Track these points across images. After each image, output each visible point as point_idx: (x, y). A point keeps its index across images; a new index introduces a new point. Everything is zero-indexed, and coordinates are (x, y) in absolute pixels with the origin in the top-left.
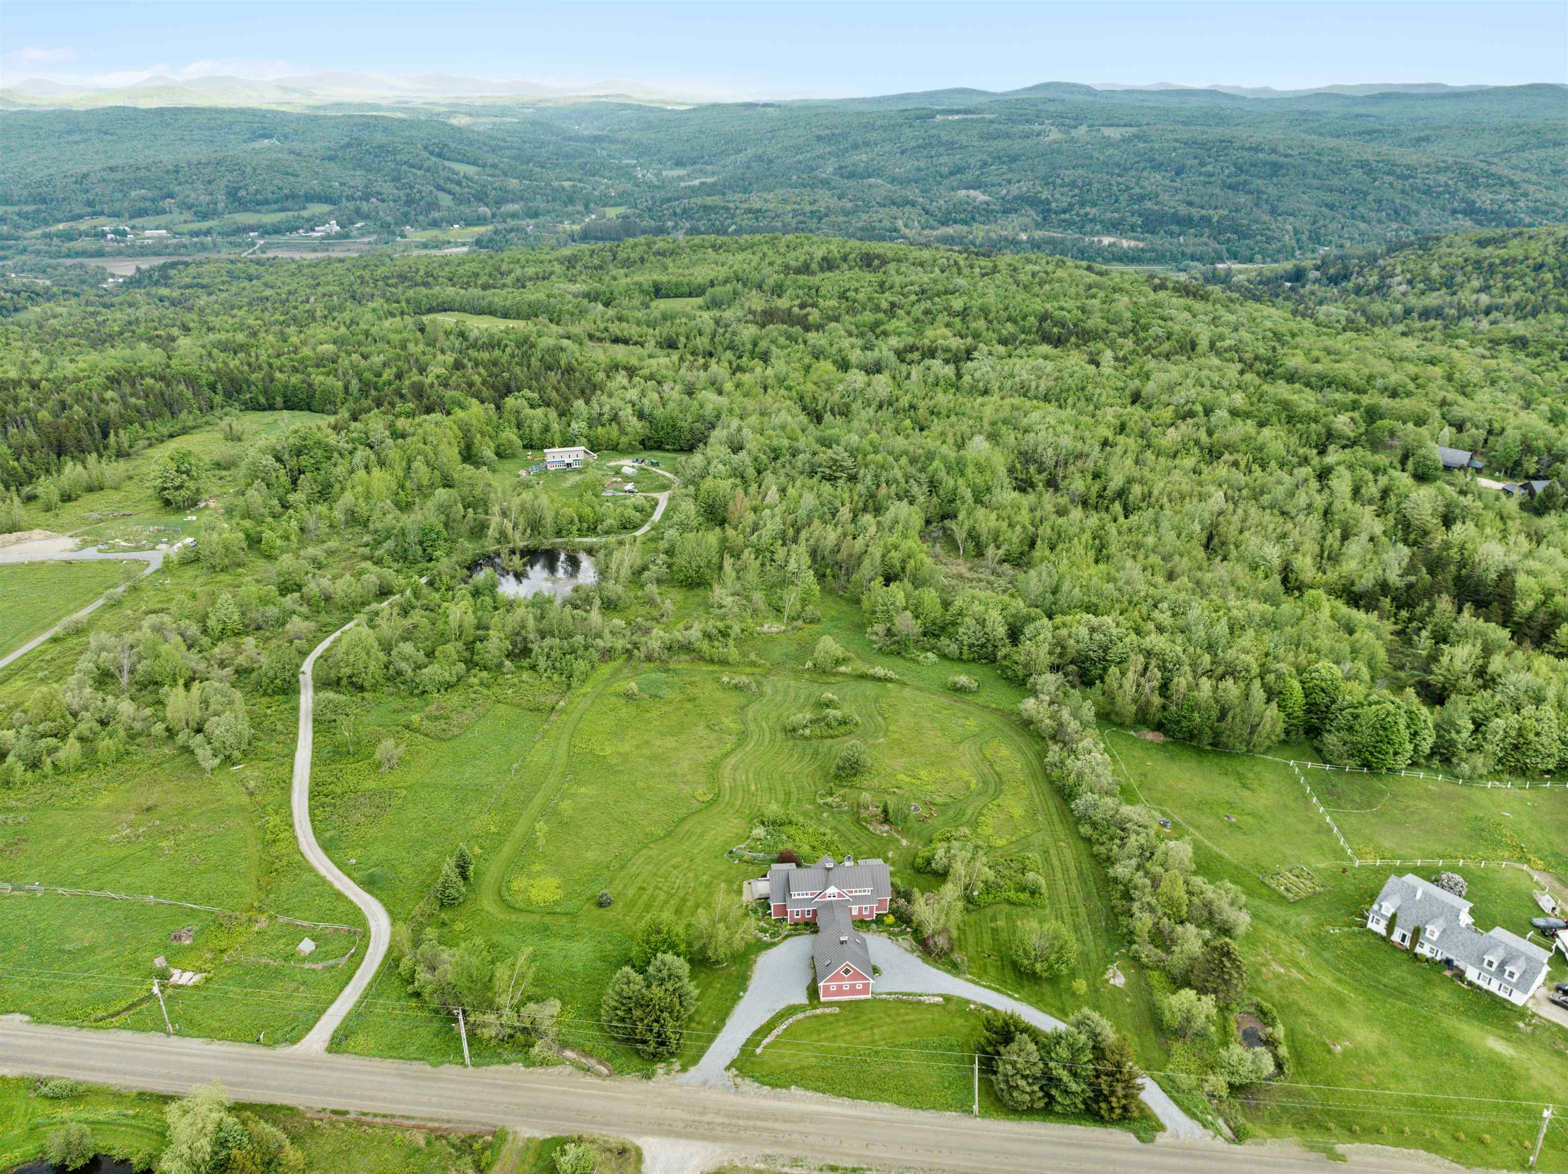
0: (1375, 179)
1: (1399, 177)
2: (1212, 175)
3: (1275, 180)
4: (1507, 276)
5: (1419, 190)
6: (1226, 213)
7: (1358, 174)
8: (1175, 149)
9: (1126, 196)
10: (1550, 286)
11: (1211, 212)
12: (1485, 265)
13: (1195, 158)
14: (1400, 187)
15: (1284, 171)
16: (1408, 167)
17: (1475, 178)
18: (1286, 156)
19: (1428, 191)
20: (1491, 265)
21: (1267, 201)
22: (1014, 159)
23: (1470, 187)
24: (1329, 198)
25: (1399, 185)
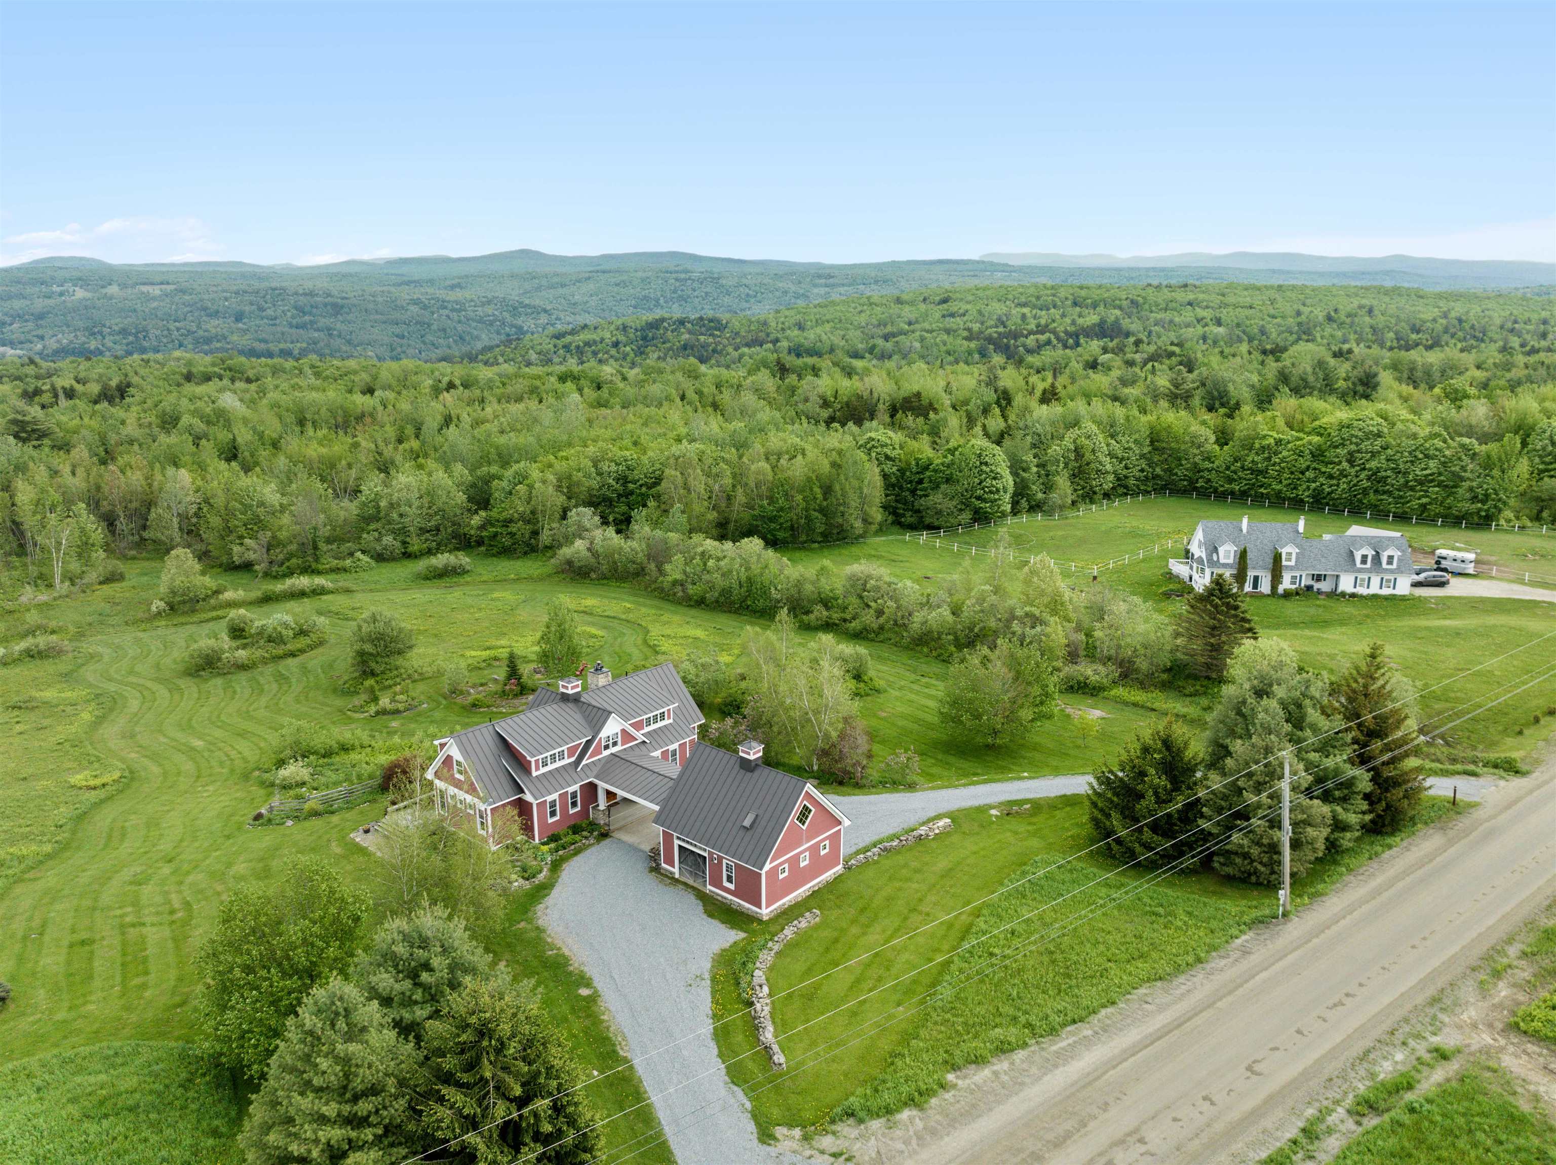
0: (433, 313)
1: (453, 310)
2: (276, 318)
3: (340, 318)
4: (595, 353)
5: (473, 320)
6: (304, 345)
7: (414, 309)
8: (226, 299)
9: (190, 339)
10: (632, 355)
11: (291, 346)
12: (573, 347)
13: (252, 304)
14: (456, 318)
15: (347, 310)
16: (457, 302)
17: (515, 308)
18: (343, 298)
19: (481, 321)
20: (578, 347)
21: (339, 336)
22: (41, 316)
23: (514, 316)
24: (398, 331)
25: (454, 315)
